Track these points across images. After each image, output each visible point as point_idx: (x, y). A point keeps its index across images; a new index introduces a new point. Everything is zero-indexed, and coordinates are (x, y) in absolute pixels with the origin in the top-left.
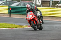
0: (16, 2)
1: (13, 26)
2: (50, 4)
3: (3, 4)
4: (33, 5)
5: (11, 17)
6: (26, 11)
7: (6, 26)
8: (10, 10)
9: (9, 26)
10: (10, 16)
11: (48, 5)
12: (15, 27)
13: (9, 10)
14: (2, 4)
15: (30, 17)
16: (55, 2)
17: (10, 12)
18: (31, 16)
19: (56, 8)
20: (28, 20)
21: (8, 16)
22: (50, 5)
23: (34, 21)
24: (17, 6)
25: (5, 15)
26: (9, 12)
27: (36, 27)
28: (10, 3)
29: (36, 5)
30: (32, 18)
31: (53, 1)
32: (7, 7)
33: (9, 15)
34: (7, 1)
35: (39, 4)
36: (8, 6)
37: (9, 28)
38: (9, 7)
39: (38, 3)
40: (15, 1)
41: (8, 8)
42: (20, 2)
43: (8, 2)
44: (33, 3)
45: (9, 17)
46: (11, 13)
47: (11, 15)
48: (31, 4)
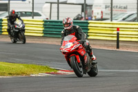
6: (62, 32)
15: (69, 47)
18: (71, 44)
20: (64, 53)
23: (78, 57)
27: (81, 70)
30: (73, 48)
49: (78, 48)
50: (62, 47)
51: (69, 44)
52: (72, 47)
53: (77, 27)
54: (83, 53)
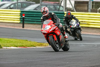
0: (33, 4)
1: (28, 43)
2: (88, 7)
3: (12, 6)
4: (61, 9)
5: (25, 28)
6: (42, 18)
7: (16, 44)
8: (24, 16)
9: (21, 44)
10: (23, 27)
11: (86, 8)
12: (32, 46)
13: (22, 16)
14: (10, 6)
15: (48, 29)
16: (97, 3)
17: (23, 21)
18: (49, 27)
19: (98, 13)
20: (44, 34)
21: (20, 26)
22: (88, 9)
24: (35, 9)
25: (15, 25)
26: (21, 21)
28: (23, 6)
29: (65, 9)
31: (93, 2)
32: (18, 12)
33: (22, 25)
34: (18, 3)
35: (71, 7)
36: (19, 10)
37: (22, 46)
38: (22, 12)
39: (69, 6)
40: (31, 2)
41: (21, 14)
42: (39, 3)
43: (20, 4)
44: (60, 6)
45: (21, 28)
46: (25, 22)
47: (25, 25)
48: (58, 7)
49: (54, 30)
50: (43, 29)
51: (48, 27)
52: (50, 29)
53: (53, 13)
54: (58, 33)
